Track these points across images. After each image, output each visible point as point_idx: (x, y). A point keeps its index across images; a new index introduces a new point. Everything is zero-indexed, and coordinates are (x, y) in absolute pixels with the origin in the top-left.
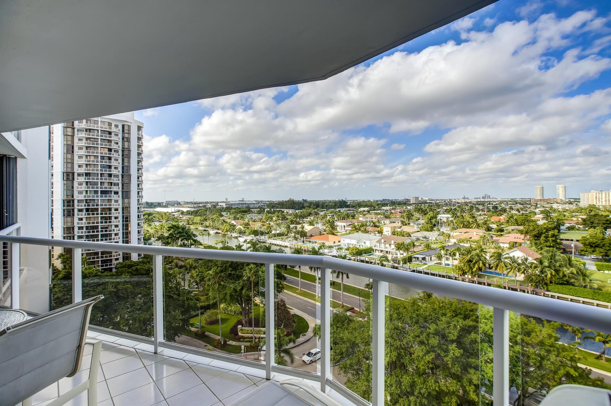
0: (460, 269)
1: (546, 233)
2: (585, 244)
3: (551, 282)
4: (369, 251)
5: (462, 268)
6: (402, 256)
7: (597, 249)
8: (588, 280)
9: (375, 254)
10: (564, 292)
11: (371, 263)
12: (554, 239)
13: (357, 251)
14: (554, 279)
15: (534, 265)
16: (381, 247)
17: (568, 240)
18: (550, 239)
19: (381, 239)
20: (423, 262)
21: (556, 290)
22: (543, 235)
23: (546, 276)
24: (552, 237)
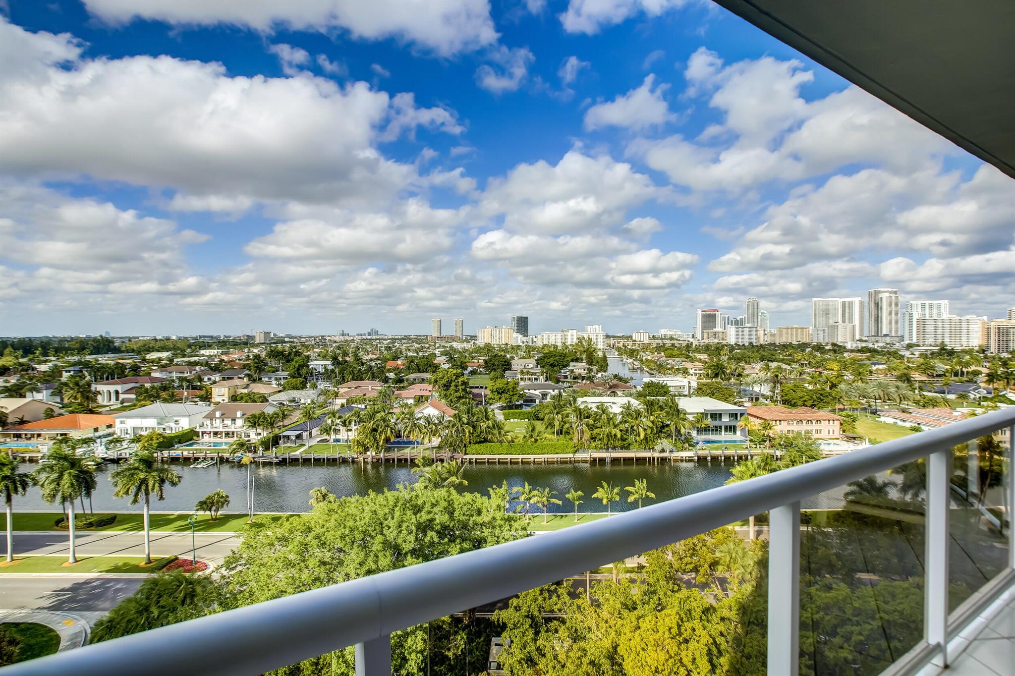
0: (359, 443)
2: (492, 392)
3: (470, 443)
4: (189, 437)
5: (363, 442)
6: (259, 437)
7: (503, 395)
8: (503, 432)
9: (202, 440)
10: (482, 452)
11: (196, 459)
12: (463, 387)
13: (161, 440)
14: (472, 437)
15: (451, 424)
16: (215, 425)
17: (477, 387)
19: (214, 411)
20: (299, 442)
21: (474, 451)
22: (453, 383)
23: (464, 435)
24: (462, 385)
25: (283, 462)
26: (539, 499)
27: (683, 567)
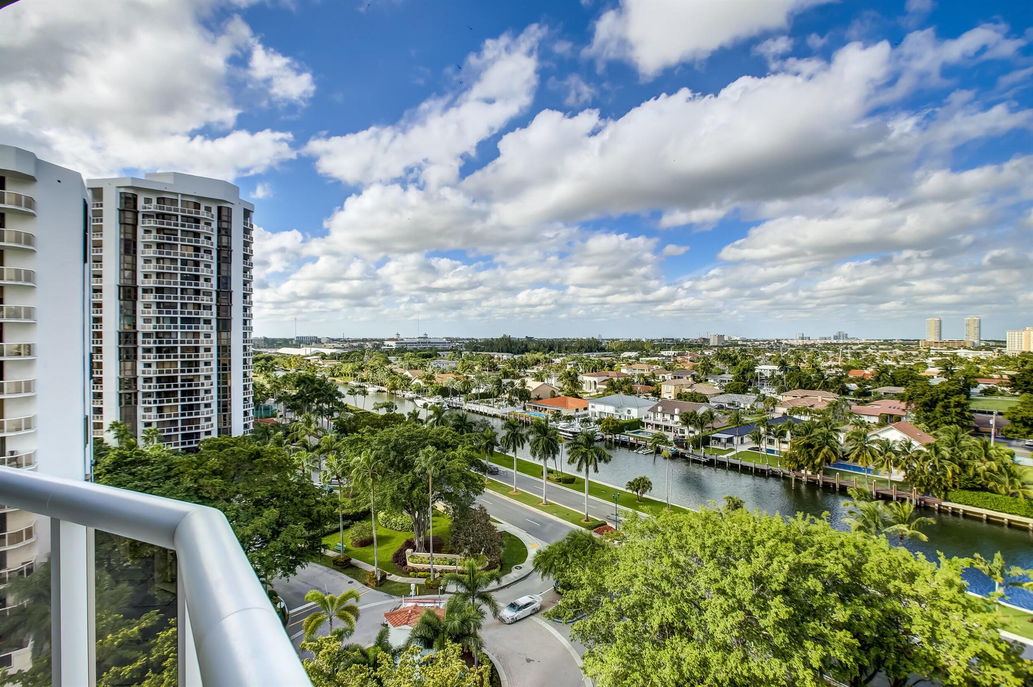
0: (792, 458)
1: (946, 401)
3: (954, 486)
5: (796, 457)
8: (1018, 483)
10: (975, 503)
11: (639, 445)
12: (959, 410)
13: (615, 424)
14: (957, 480)
15: (922, 456)
16: (657, 418)
17: (984, 412)
18: (953, 410)
19: (657, 406)
20: (729, 446)
21: (961, 500)
22: (941, 403)
23: (944, 475)
24: (955, 406)
25: (710, 463)
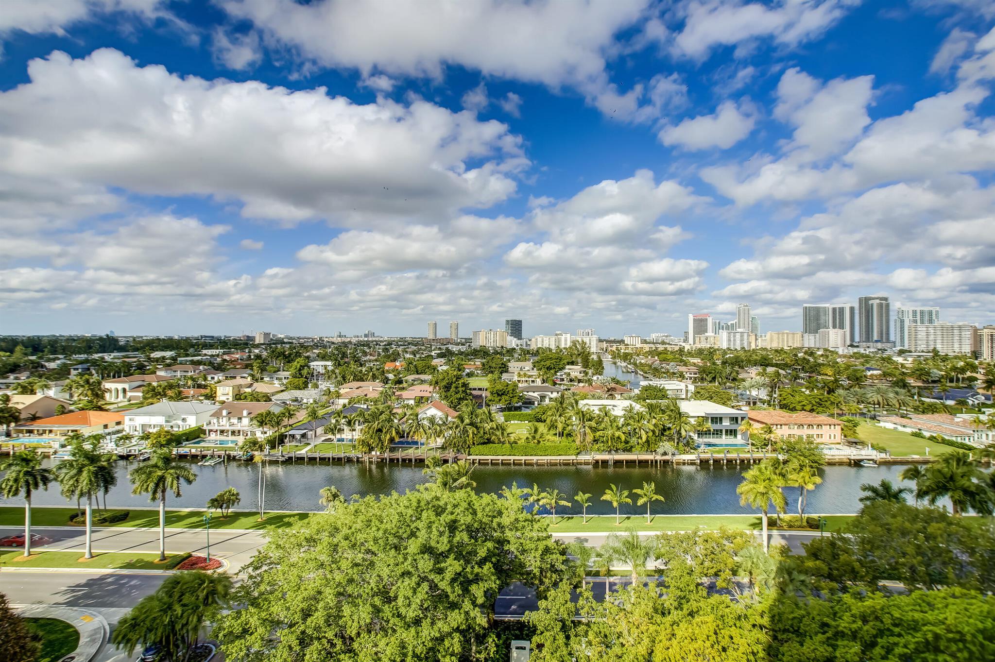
0: (363, 443)
2: (492, 393)
3: (474, 444)
5: (368, 442)
6: (266, 436)
7: (503, 397)
8: (505, 434)
9: (209, 438)
11: (204, 457)
12: (463, 389)
14: (475, 439)
15: (455, 425)
16: (221, 423)
17: (477, 389)
18: (460, 389)
19: (221, 410)
20: (305, 441)
21: (477, 452)
22: (454, 385)
23: (468, 437)
24: (462, 386)
25: (289, 461)
26: (549, 501)
27: (705, 572)
